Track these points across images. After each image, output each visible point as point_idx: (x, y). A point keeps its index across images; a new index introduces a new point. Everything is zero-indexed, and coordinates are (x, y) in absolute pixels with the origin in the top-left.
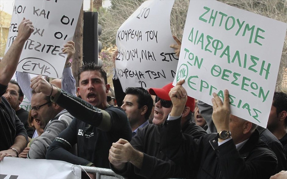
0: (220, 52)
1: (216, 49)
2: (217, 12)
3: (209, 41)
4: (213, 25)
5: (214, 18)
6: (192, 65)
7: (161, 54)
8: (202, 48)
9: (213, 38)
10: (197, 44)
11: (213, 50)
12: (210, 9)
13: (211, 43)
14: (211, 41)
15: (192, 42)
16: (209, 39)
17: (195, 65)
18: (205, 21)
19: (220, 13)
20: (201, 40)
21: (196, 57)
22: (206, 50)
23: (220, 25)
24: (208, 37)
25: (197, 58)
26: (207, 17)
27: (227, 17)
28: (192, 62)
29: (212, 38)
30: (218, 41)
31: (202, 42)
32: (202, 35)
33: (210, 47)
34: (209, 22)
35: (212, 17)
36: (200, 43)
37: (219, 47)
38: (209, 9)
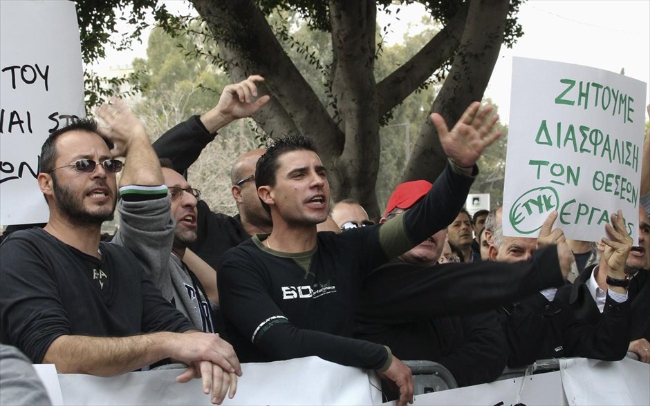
0: (600, 148)
1: (595, 144)
2: (588, 84)
3: (584, 135)
4: (586, 107)
5: (586, 95)
6: (563, 184)
7: (51, 117)
8: (576, 150)
9: (589, 129)
10: (564, 145)
11: (591, 147)
12: (575, 82)
13: (588, 139)
14: (588, 133)
15: (551, 145)
16: (585, 131)
17: (568, 181)
18: (571, 103)
19: (594, 84)
20: (570, 137)
21: (569, 167)
22: (582, 150)
23: (596, 105)
24: (582, 128)
25: (569, 169)
26: (573, 95)
27: (603, 88)
28: (563, 178)
29: (587, 129)
30: (597, 131)
31: (574, 139)
32: (571, 128)
33: (588, 145)
34: (579, 104)
35: (581, 94)
36: (570, 143)
37: (598, 141)
38: (573, 83)
